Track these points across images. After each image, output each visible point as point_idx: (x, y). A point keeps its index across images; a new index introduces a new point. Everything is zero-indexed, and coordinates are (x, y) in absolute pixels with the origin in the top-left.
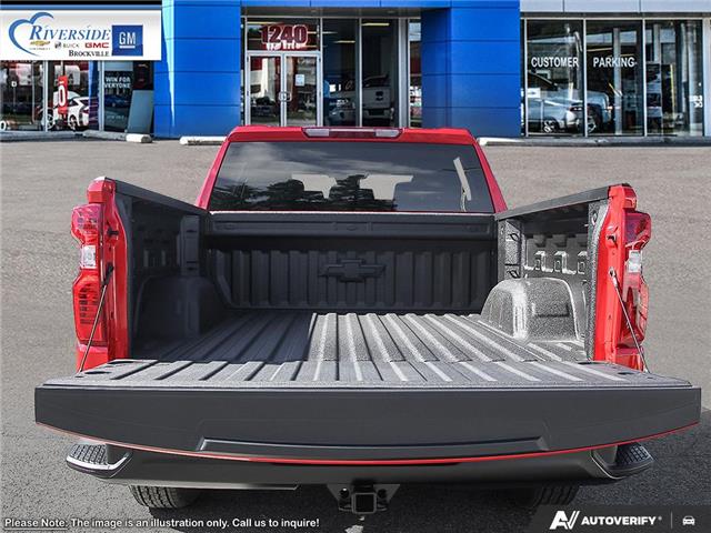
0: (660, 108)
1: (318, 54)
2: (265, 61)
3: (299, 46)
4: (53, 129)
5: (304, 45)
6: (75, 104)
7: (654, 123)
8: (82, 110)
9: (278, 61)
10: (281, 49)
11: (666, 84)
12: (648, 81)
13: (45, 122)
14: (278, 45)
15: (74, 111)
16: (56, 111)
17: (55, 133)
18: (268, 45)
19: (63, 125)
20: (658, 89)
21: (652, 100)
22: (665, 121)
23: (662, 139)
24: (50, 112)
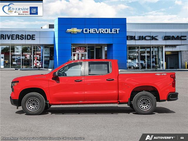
0: (155, 64)
1: (87, 53)
2: (76, 55)
3: (83, 51)
4: (34, 68)
5: (84, 51)
6: (38, 63)
7: (153, 67)
8: (40, 64)
9: (79, 54)
10: (79, 52)
11: (156, 59)
12: (152, 58)
13: (32, 66)
14: (79, 51)
15: (38, 64)
16: (34, 64)
17: (34, 69)
18: (77, 51)
19: (36, 67)
20: (154, 60)
21: (153, 62)
22: (156, 66)
23: (155, 70)
24: (33, 64)
